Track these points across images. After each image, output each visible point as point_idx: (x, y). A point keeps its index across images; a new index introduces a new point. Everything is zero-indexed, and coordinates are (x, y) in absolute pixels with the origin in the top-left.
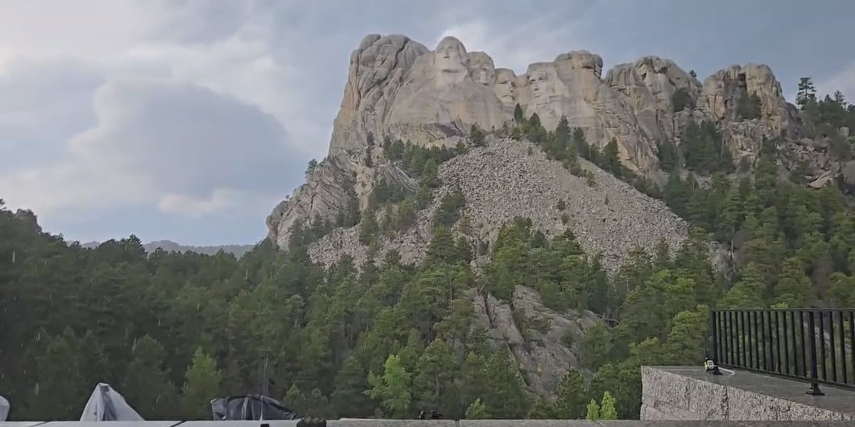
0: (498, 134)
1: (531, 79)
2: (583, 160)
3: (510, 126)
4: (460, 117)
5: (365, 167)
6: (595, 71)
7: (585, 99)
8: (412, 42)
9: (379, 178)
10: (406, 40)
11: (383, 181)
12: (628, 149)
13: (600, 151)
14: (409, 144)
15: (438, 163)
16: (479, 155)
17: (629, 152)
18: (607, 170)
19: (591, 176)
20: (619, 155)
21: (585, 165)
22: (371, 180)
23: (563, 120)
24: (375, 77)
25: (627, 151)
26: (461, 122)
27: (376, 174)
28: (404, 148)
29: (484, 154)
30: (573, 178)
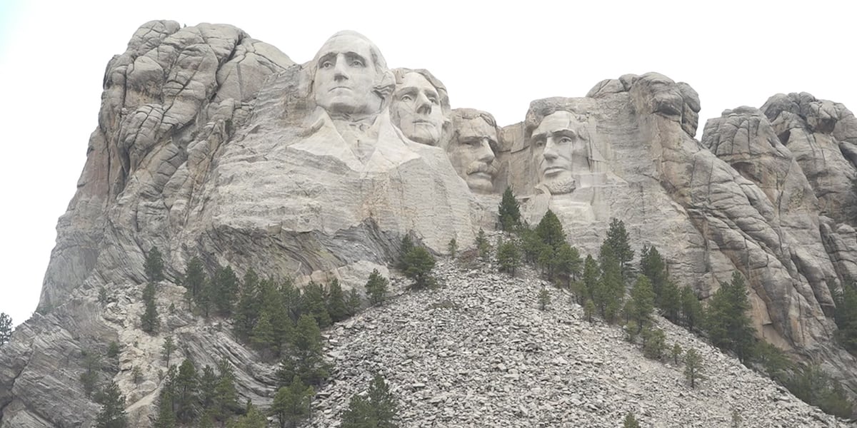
0: (467, 260)
1: (535, 133)
2: (668, 324)
3: (493, 242)
4: (374, 218)
5: (139, 332)
6: (684, 121)
7: (663, 184)
8: (254, 42)
9: (178, 360)
10: (241, 37)
11: (188, 368)
12: (765, 300)
13: (705, 305)
14: (251, 277)
15: (323, 325)
16: (423, 307)
17: (768, 308)
18: (724, 348)
19: (693, 360)
20: (748, 314)
21: (676, 336)
22: (156, 363)
23: (616, 231)
24: (166, 119)
25: (763, 304)
26: (376, 227)
27: (169, 348)
28: (237, 290)
29: (435, 306)
30: (649, 367)
